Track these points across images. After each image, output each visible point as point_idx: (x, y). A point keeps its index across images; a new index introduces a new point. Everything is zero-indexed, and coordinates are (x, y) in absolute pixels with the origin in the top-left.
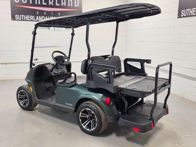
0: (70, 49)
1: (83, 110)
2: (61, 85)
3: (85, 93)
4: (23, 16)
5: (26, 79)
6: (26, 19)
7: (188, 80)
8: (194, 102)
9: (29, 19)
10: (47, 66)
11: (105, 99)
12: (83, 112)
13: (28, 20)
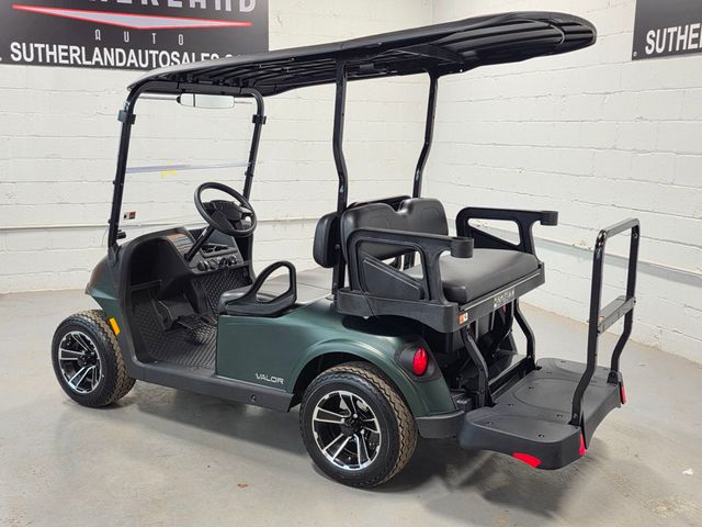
0: (249, 174)
1: (326, 397)
2: (236, 308)
3: (330, 337)
4: (40, 46)
5: (89, 291)
6: (52, 57)
7: (671, 283)
8: (695, 363)
9: (64, 58)
10: (172, 238)
11: (409, 355)
12: (325, 405)
13: (61, 61)
